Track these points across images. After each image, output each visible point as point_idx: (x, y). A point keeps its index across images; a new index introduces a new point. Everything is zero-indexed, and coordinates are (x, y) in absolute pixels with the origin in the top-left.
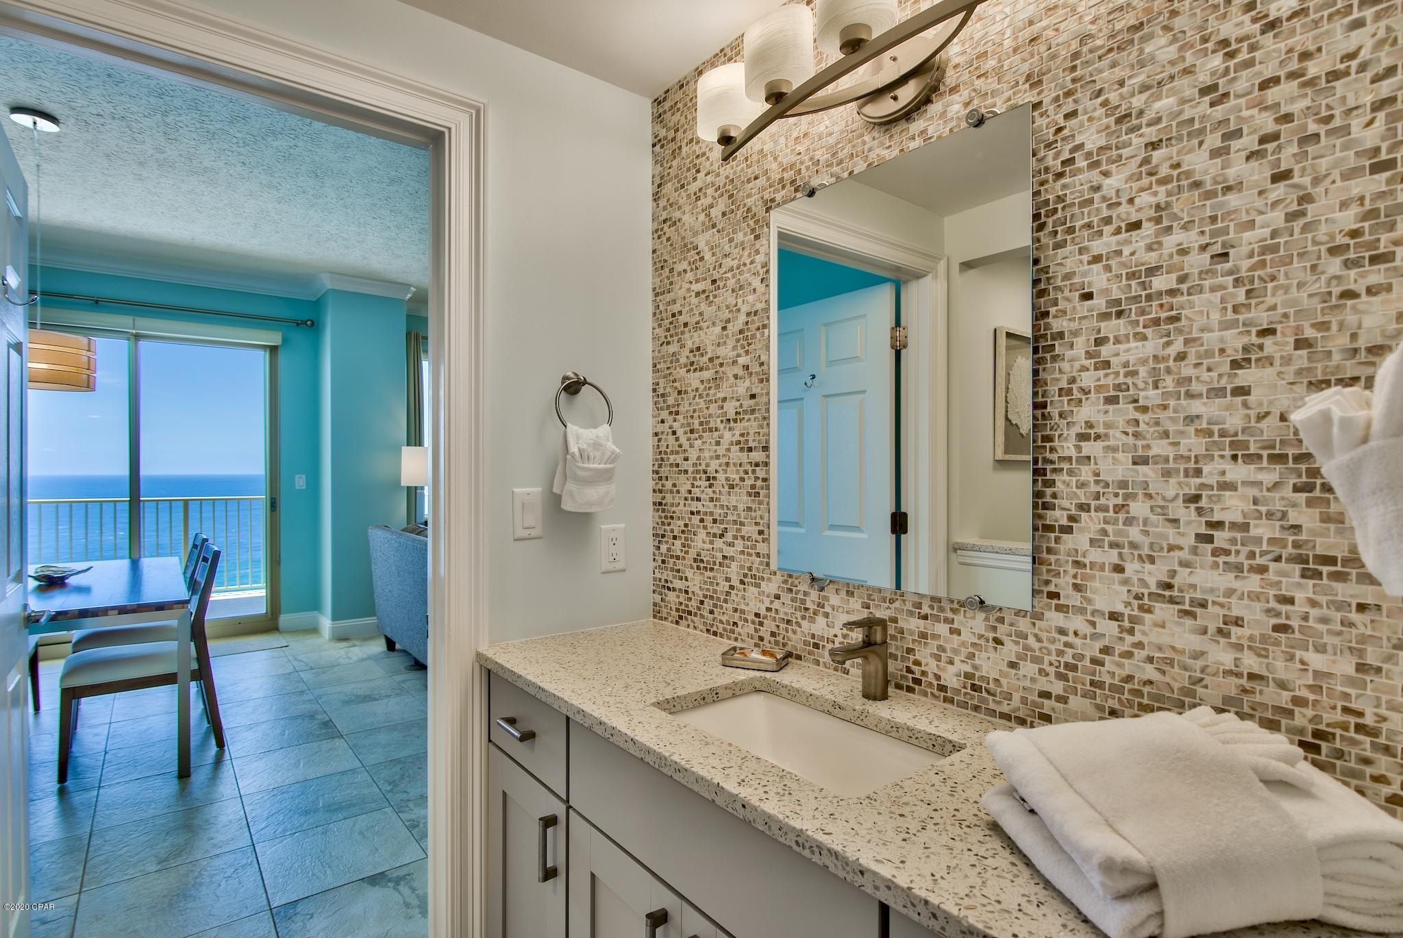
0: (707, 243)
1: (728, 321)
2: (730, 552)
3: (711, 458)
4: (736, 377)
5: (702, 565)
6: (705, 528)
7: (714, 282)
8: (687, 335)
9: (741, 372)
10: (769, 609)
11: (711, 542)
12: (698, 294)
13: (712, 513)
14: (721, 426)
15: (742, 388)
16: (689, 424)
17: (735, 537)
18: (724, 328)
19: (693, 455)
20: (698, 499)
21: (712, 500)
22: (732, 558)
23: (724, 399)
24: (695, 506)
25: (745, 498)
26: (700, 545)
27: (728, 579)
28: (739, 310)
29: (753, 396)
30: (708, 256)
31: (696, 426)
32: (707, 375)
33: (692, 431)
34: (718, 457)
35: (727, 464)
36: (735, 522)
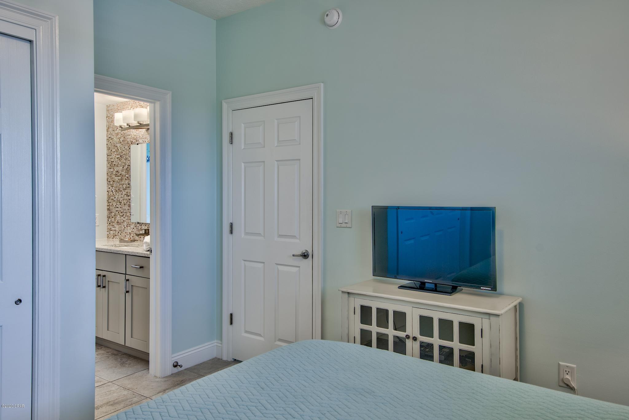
0: (119, 146)
1: (124, 166)
2: (124, 219)
3: (120, 198)
4: (125, 179)
5: (119, 223)
6: (119, 214)
7: (121, 156)
8: (115, 167)
9: (127, 178)
10: (132, 231)
11: (121, 218)
12: (117, 158)
13: (121, 211)
14: (123, 190)
15: (127, 182)
16: (116, 189)
17: (125, 216)
18: (123, 168)
19: (117, 197)
20: (118, 208)
21: (121, 208)
22: (125, 221)
23: (123, 184)
24: (117, 209)
25: (127, 207)
26: (118, 218)
27: (124, 226)
28: (126, 164)
29: (129, 184)
30: (119, 150)
31: (117, 190)
32: (120, 178)
33: (116, 191)
34: (122, 197)
35: (124, 199)
36: (125, 213)
